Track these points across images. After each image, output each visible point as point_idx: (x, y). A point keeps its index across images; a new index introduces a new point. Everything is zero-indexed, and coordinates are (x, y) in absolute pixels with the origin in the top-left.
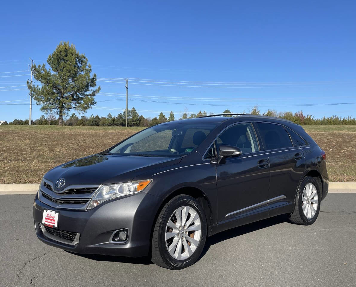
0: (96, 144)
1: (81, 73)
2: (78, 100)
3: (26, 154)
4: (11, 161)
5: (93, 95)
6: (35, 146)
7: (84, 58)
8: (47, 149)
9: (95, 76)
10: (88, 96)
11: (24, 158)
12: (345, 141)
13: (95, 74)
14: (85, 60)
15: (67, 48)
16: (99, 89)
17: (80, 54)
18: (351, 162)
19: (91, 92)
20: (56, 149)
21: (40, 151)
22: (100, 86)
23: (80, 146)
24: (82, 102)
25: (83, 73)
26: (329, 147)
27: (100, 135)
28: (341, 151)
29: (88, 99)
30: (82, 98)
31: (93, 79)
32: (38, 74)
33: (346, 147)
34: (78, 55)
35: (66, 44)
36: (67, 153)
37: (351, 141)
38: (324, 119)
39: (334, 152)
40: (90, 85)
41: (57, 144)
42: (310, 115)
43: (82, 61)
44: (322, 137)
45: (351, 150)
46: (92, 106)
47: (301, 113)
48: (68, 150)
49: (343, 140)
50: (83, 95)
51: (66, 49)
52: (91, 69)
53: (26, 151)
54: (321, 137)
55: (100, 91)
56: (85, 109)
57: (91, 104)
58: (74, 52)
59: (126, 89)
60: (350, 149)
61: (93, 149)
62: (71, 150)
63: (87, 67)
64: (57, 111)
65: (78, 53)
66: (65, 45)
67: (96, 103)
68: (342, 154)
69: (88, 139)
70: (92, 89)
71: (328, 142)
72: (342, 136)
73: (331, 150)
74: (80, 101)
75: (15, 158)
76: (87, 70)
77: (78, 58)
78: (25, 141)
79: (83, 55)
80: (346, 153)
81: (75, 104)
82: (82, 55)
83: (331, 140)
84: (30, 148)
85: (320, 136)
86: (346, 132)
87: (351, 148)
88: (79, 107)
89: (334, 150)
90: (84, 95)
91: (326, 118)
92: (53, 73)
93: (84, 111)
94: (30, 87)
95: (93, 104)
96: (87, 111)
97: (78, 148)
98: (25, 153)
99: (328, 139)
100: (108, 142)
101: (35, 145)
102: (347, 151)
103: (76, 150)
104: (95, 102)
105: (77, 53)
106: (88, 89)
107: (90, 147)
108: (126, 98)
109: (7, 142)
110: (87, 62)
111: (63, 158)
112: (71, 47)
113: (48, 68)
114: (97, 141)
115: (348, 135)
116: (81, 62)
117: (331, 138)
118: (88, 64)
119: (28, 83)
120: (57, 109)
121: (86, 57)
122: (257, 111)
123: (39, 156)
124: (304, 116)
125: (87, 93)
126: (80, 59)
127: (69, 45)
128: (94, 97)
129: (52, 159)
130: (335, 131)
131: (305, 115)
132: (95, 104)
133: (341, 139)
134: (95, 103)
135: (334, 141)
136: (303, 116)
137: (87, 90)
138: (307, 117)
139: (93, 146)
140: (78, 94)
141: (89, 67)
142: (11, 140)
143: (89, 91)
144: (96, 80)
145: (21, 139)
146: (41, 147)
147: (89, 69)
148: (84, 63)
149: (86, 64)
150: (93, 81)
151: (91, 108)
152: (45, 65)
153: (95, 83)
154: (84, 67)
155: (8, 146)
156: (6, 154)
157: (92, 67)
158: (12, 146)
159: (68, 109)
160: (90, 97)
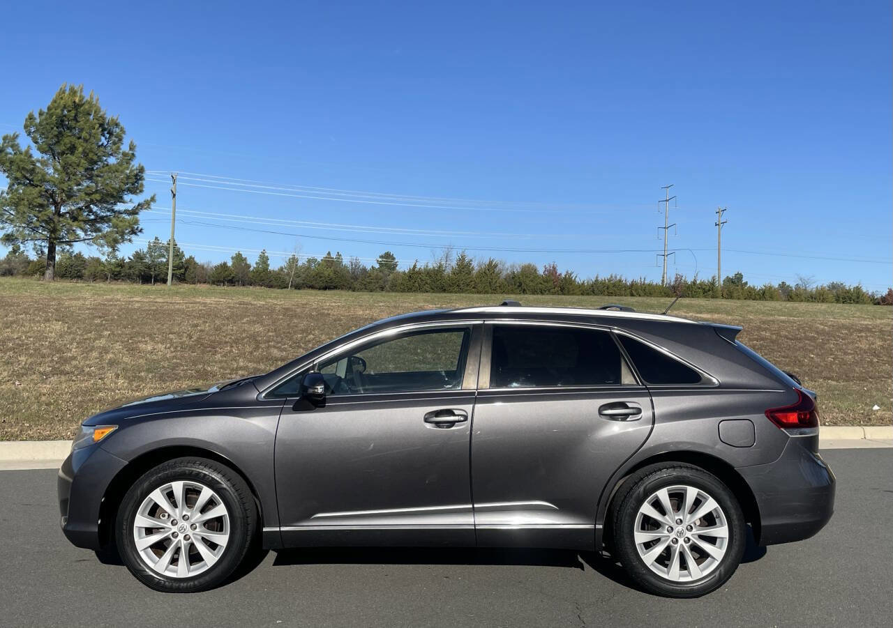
0: (231, 335)
1: (106, 161)
2: (94, 222)
3: (74, 358)
4: (47, 375)
5: (134, 212)
7: (117, 125)
8: (121, 347)
9: (142, 170)
10: (120, 213)
11: (76, 367)
13: (141, 165)
14: (118, 130)
15: (77, 101)
16: (153, 199)
17: (109, 117)
19: (130, 206)
20: (142, 346)
21: (105, 350)
22: (154, 195)
23: (195, 339)
24: (106, 228)
25: (112, 161)
29: (123, 220)
30: (103, 219)
31: (136, 176)
34: (103, 118)
35: (75, 92)
36: (175, 357)
38: (597, 280)
40: (128, 189)
41: (138, 334)
42: (569, 272)
43: (111, 133)
46: (133, 237)
47: (554, 268)
48: (172, 349)
50: (108, 211)
51: (74, 102)
52: (133, 154)
53: (69, 350)
55: (152, 207)
56: (113, 243)
57: (130, 233)
58: (95, 112)
59: (171, 195)
62: (179, 348)
64: (41, 246)
65: (105, 114)
66: (73, 92)
70: (130, 201)
74: (98, 225)
75: (54, 368)
76: (125, 154)
77: (102, 125)
78: (53, 327)
79: (115, 118)
81: (85, 231)
82: (112, 120)
84: (78, 343)
88: (100, 238)
90: (113, 211)
91: (600, 279)
92: (37, 155)
93: (113, 248)
95: (133, 232)
97: (195, 345)
98: (69, 355)
101: (86, 337)
103: (192, 348)
104: (139, 229)
105: (101, 113)
106: (121, 198)
108: (172, 218)
110: (123, 135)
111: (173, 369)
112: (87, 98)
113: (25, 142)
116: (107, 136)
118: (126, 142)
120: (41, 241)
121: (122, 125)
122: (467, 260)
123: (112, 363)
124: (559, 272)
125: (119, 207)
126: (107, 128)
127: (83, 94)
128: (137, 217)
129: (148, 371)
131: (562, 271)
132: (139, 234)
134: (141, 231)
136: (556, 273)
137: (121, 200)
138: (565, 276)
140: (95, 208)
141: (130, 149)
142: (12, 323)
143: (123, 202)
144: (141, 179)
145: (39, 322)
146: (102, 342)
147: (131, 152)
148: (117, 139)
149: (120, 140)
150: (135, 182)
151: (130, 240)
152: (17, 136)
153: (142, 185)
154: (118, 148)
155: (15, 337)
156: (23, 358)
157: (137, 149)
158: (27, 338)
159: (69, 243)
160: (126, 217)
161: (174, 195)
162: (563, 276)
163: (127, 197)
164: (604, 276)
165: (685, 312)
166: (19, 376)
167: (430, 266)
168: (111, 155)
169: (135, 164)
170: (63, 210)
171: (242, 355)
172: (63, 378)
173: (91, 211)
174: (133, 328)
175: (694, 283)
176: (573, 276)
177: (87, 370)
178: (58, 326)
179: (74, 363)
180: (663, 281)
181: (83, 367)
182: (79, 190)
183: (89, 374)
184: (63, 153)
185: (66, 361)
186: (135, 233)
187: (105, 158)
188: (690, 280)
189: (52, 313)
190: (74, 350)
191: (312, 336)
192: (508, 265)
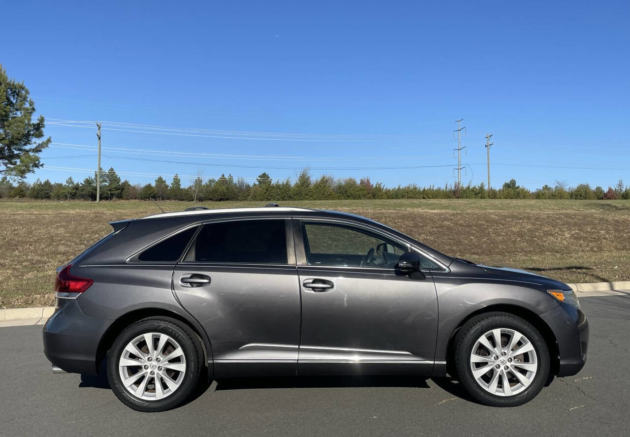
0: (36, 236)
1: (15, 114)
2: (11, 157)
5: (37, 150)
7: (23, 88)
9: (42, 120)
10: (28, 151)
13: (43, 116)
14: (23, 92)
16: (49, 141)
17: (15, 83)
19: (33, 146)
22: (50, 137)
23: (7, 239)
24: (18, 162)
25: (19, 114)
27: (45, 220)
29: (29, 157)
30: (18, 156)
31: (38, 124)
33: (418, 235)
34: (10, 84)
37: (424, 225)
38: (399, 188)
40: (33, 135)
42: (379, 183)
43: (18, 95)
44: (388, 219)
45: (424, 239)
46: (35, 169)
47: (368, 181)
49: (415, 223)
50: (19, 150)
52: (33, 109)
55: (49, 146)
56: (22, 173)
57: (33, 166)
58: (3, 80)
61: (30, 245)
63: (27, 105)
69: (23, 228)
70: (35, 142)
74: (13, 161)
76: (27, 109)
77: (11, 89)
79: (21, 83)
81: (5, 164)
82: (18, 85)
83: (399, 224)
85: (386, 218)
86: (423, 211)
87: (424, 235)
88: (12, 170)
90: (22, 150)
91: (401, 188)
93: (21, 176)
95: (36, 166)
96: (27, 175)
97: (4, 244)
99: (395, 223)
100: (59, 232)
104: (41, 164)
107: (25, 243)
110: (28, 95)
114: (39, 231)
115: (421, 216)
116: (16, 96)
117: (398, 222)
118: (28, 99)
121: (26, 88)
124: (371, 184)
125: (27, 147)
126: (17, 91)
128: (38, 155)
130: (408, 209)
131: (374, 183)
132: (40, 167)
133: (411, 222)
134: (42, 165)
135: (403, 226)
136: (370, 184)
137: (28, 142)
138: (376, 186)
139: (31, 240)
143: (30, 144)
144: (43, 126)
147: (31, 107)
148: (21, 99)
149: (25, 99)
150: (38, 128)
151: (33, 172)
153: (43, 131)
154: (23, 105)
157: (35, 105)
160: (31, 154)
161: (100, 138)
163: (34, 140)
164: (404, 185)
168: (18, 110)
169: (36, 116)
171: (35, 251)
173: (10, 150)
175: (468, 188)
176: (382, 186)
180: (446, 187)
186: (38, 167)
188: (465, 186)
191: (97, 235)
192: (334, 180)
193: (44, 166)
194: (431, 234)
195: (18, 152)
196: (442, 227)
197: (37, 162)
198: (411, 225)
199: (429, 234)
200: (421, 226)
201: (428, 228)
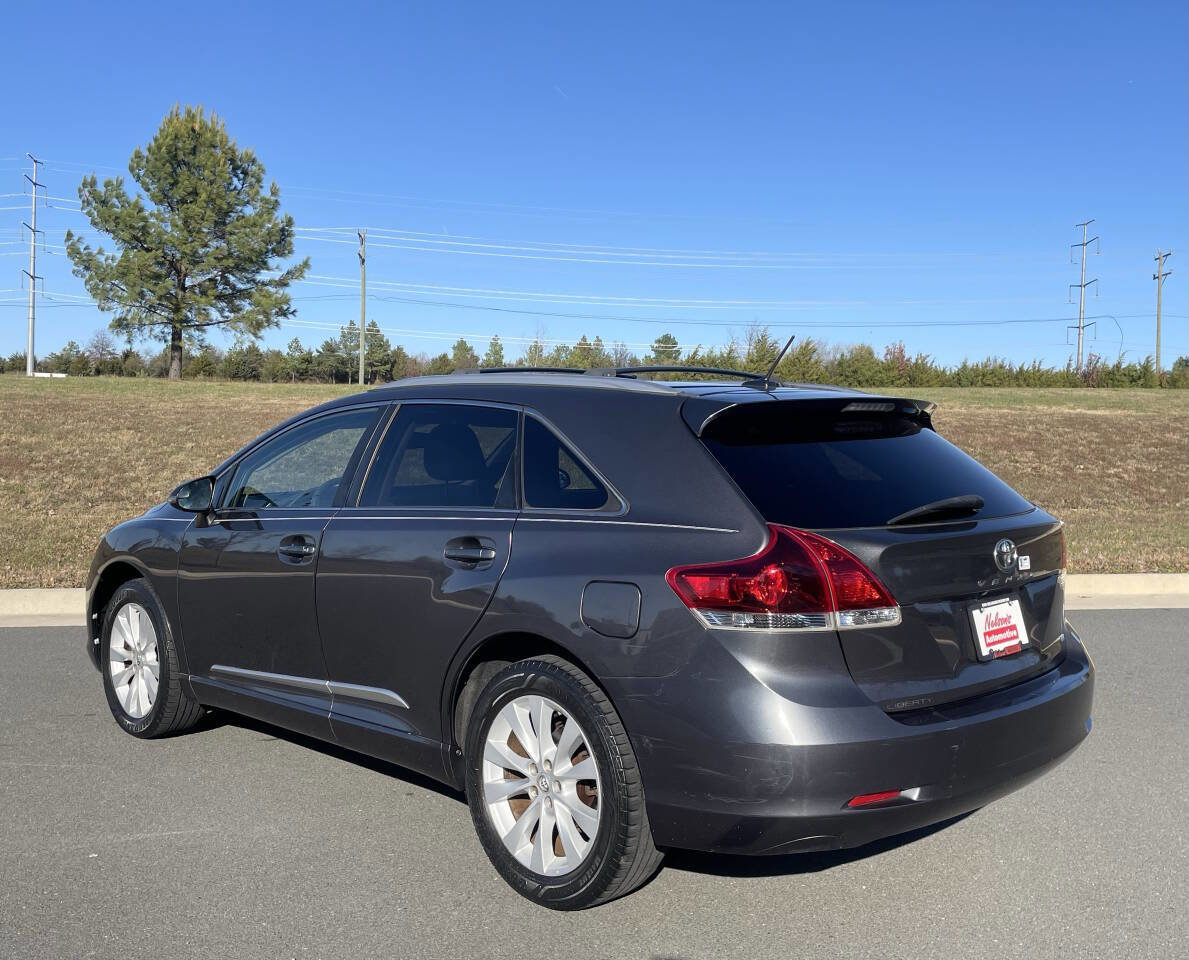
1: (241, 211)
2: (231, 298)
3: (137, 479)
4: (94, 502)
5: (284, 283)
6: (160, 453)
7: (254, 161)
8: (203, 464)
9: (290, 222)
10: (264, 284)
11: (136, 492)
12: (1109, 442)
13: (290, 216)
14: (255, 168)
15: (197, 128)
16: (306, 264)
17: (241, 151)
18: (1147, 505)
19: (277, 275)
22: (308, 259)
24: (246, 306)
25: (249, 211)
26: (1071, 460)
28: (1109, 472)
29: (269, 296)
30: (245, 294)
31: (283, 230)
32: (104, 207)
33: (1121, 460)
34: (233, 152)
35: (193, 115)
37: (1125, 441)
38: (965, 366)
39: (1089, 475)
40: (274, 250)
43: (245, 173)
44: (1039, 426)
45: (1136, 468)
46: (281, 319)
49: (1103, 436)
50: (248, 282)
51: (193, 130)
52: (276, 201)
53: (133, 468)
54: (1036, 428)
55: (306, 275)
56: (256, 327)
57: (277, 313)
58: (221, 142)
59: (359, 261)
60: (1132, 464)
62: (282, 467)
63: (266, 193)
64: (163, 333)
65: (234, 145)
66: (192, 117)
67: (294, 311)
68: (1114, 480)
70: (277, 268)
71: (1064, 443)
72: (1094, 424)
73: (1079, 469)
74: (237, 302)
75: (106, 492)
76: (265, 201)
77: (232, 161)
78: (120, 437)
79: (250, 151)
80: (1126, 476)
81: (221, 311)
82: (247, 154)
83: (1069, 437)
84: (147, 459)
85: (1032, 423)
87: (1134, 461)
88: (238, 320)
89: (1088, 468)
90: (255, 282)
91: (970, 364)
92: (150, 207)
93: (255, 335)
94: (74, 252)
95: (284, 313)
96: (262, 333)
98: (131, 474)
99: (1060, 435)
101: (160, 450)
102: (1126, 471)
104: (291, 310)
105: (230, 144)
106: (265, 263)
109: (59, 439)
110: (263, 176)
112: (209, 123)
113: (133, 190)
116: (241, 176)
117: (1066, 433)
118: (267, 184)
119: (70, 235)
120: (162, 326)
121: (259, 161)
122: (770, 341)
125: (264, 276)
126: (240, 167)
127: (204, 118)
128: (287, 291)
130: (1040, 408)
131: (912, 355)
132: (290, 316)
133: (1095, 434)
134: (293, 313)
135: (1081, 442)
137: (264, 265)
140: (232, 278)
141: (273, 194)
142: (69, 432)
143: (268, 269)
144: (290, 234)
145: (103, 430)
146: (181, 456)
147: (273, 198)
148: (253, 180)
149: (259, 181)
150: (281, 241)
151: (277, 325)
152: (121, 182)
153: (291, 244)
154: (257, 193)
155: (67, 451)
156: (69, 480)
157: (280, 194)
158: (82, 453)
159: (199, 327)
160: (272, 289)
161: (363, 261)
162: (913, 361)
163: (273, 261)
164: (976, 359)
165: (1070, 408)
166: (56, 503)
167: (717, 353)
168: (248, 202)
169: (280, 215)
170: (188, 283)
172: (115, 506)
173: (227, 282)
174: (227, 438)
175: (1118, 366)
176: (929, 361)
177: (149, 494)
178: (126, 437)
179: (134, 485)
180: (1069, 365)
181: (144, 491)
182: (206, 254)
183: (151, 501)
184: (183, 201)
185: (125, 482)
186: (286, 316)
187: (239, 208)
188: (1111, 364)
189: (126, 418)
190: (141, 469)
192: (829, 348)
193: (296, 314)
194: (1147, 459)
195: (249, 286)
196: (1166, 444)
197: (285, 307)
198: (1098, 440)
199: (1144, 460)
200: (1120, 443)
201: (1136, 446)
